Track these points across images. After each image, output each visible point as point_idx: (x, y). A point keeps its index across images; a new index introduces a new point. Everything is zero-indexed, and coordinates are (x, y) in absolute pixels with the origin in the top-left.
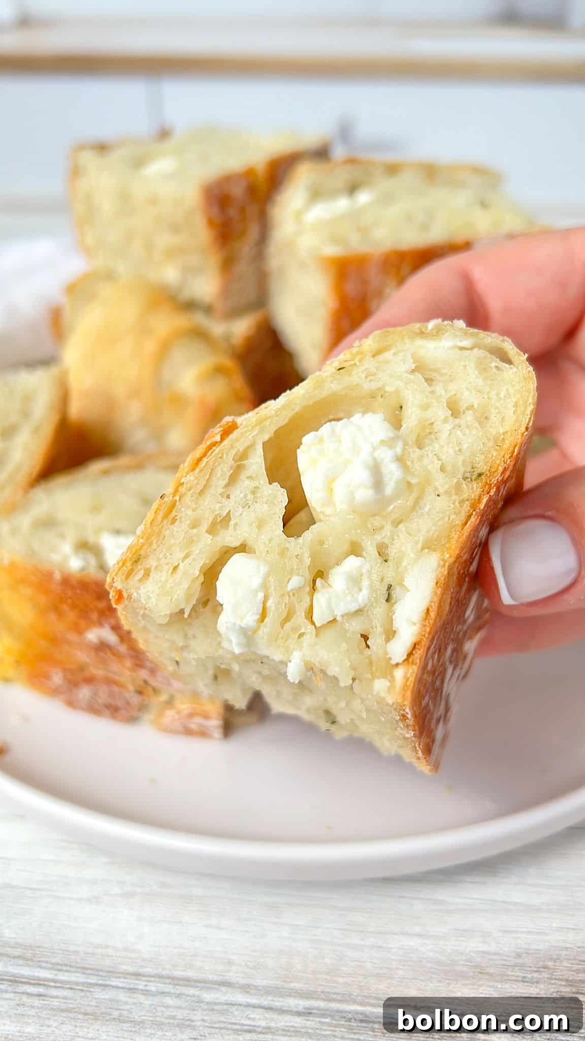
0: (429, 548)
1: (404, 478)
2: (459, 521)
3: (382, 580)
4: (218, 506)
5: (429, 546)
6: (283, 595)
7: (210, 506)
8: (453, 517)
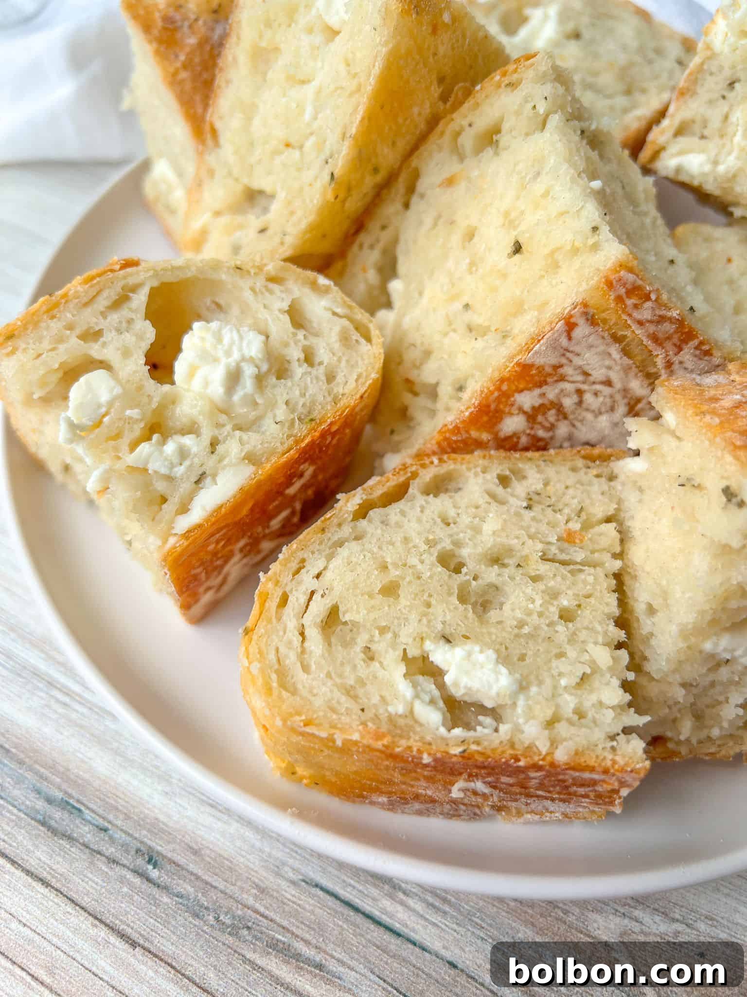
0: (250, 461)
1: (252, 395)
2: (280, 449)
3: (202, 465)
4: (95, 320)
5: (251, 458)
6: (120, 419)
7: (89, 318)
8: (278, 444)
